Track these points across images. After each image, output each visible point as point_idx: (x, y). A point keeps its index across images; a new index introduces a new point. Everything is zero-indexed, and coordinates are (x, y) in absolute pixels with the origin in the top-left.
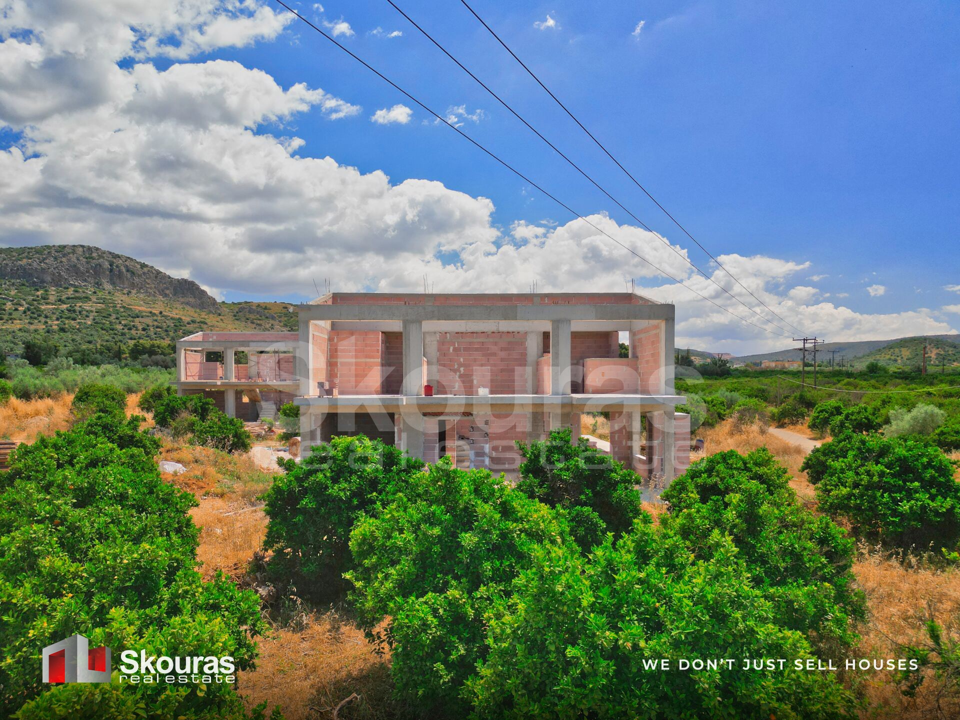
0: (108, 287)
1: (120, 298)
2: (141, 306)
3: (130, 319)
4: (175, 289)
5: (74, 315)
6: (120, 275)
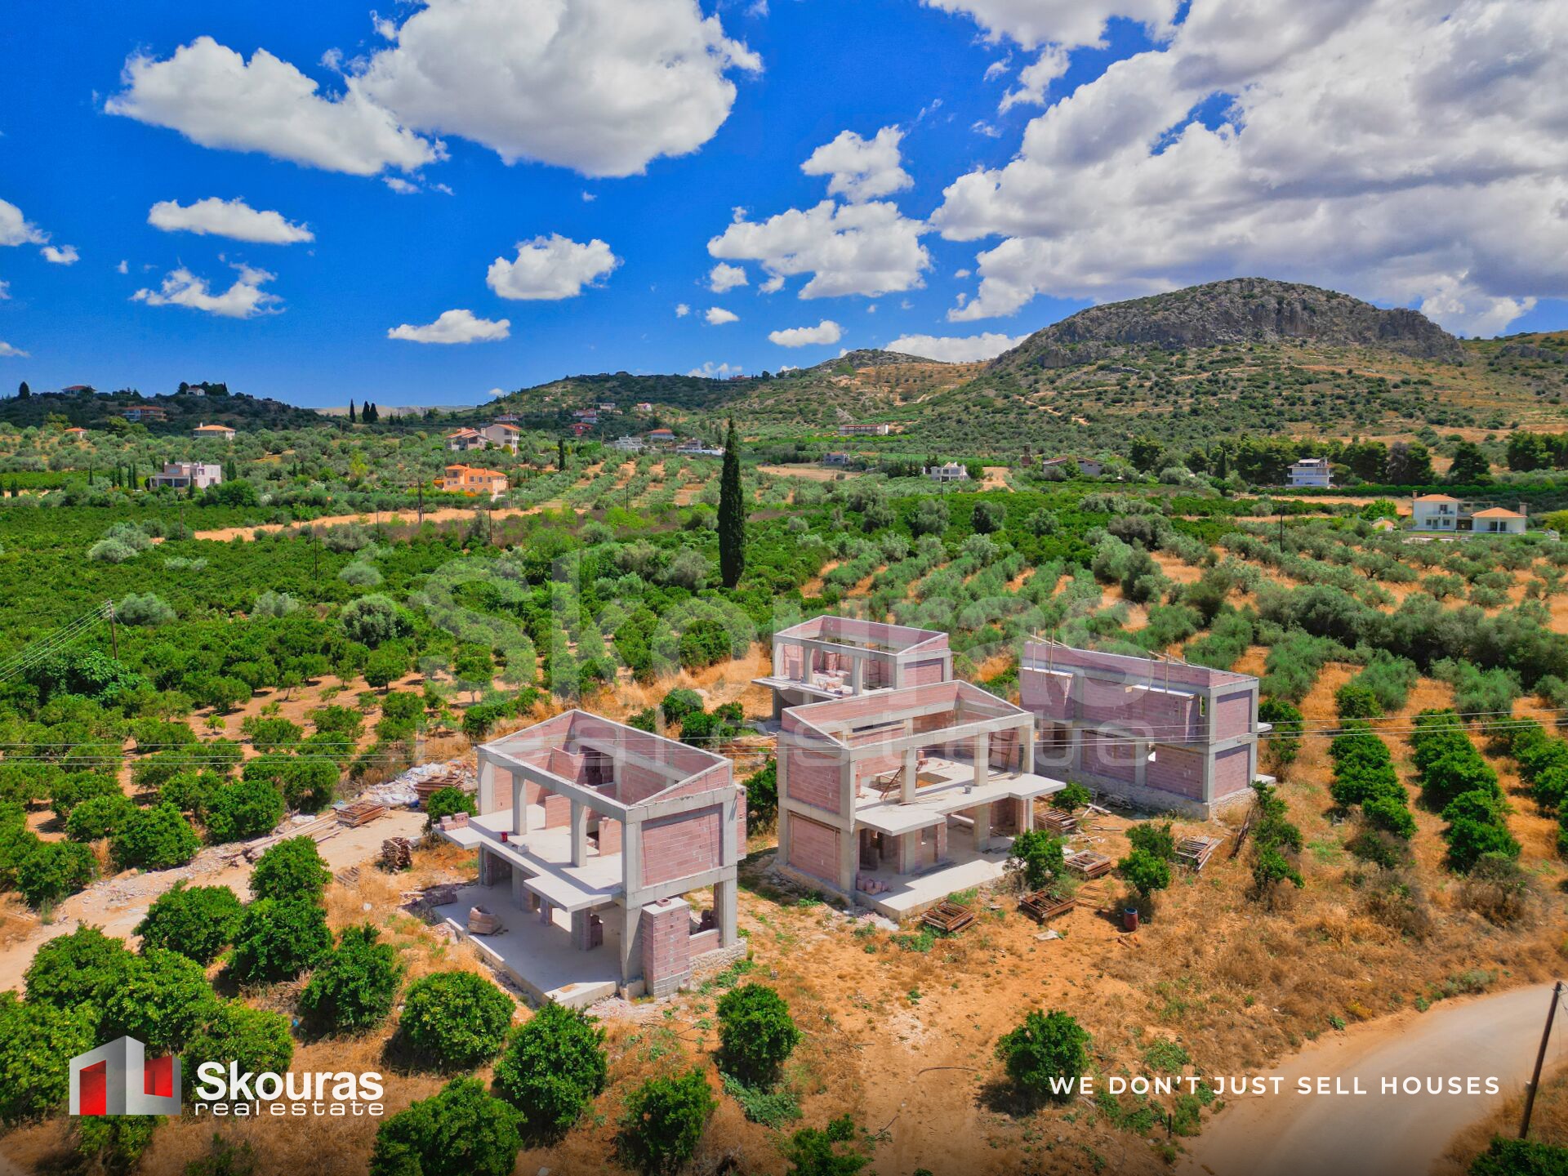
2: (1320, 362)
4: (1382, 329)
5: (1214, 388)
6: (1292, 318)
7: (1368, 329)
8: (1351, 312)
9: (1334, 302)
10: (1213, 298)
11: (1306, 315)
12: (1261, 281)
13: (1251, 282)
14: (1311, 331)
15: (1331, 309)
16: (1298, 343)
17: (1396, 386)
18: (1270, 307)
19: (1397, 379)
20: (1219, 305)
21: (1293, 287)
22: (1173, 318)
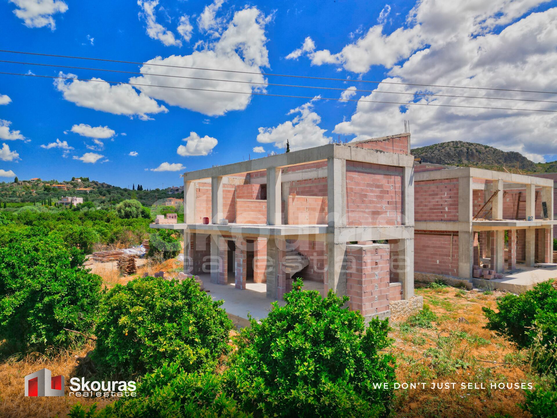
0: (466, 162)
4: (505, 159)
6: (472, 155)
7: (500, 159)
8: (494, 153)
9: (487, 149)
10: (443, 148)
11: (477, 154)
12: (460, 142)
13: (457, 142)
14: (479, 159)
15: (486, 152)
16: (475, 163)
18: (464, 151)
20: (446, 150)
21: (472, 144)
22: (429, 155)
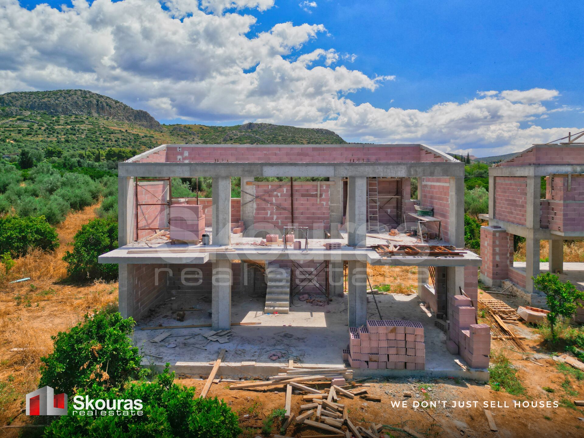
0: (96, 115)
1: (102, 122)
2: (115, 126)
3: (108, 134)
4: (135, 116)
5: (74, 132)
6: (103, 108)
7: (131, 116)
8: (124, 109)
9: (118, 104)
10: (70, 96)
11: (108, 108)
12: (89, 92)
13: (85, 92)
14: (110, 114)
15: (117, 107)
16: (106, 118)
17: (143, 137)
18: (94, 103)
19: (143, 135)
20: (73, 99)
21: (102, 96)
22: (52, 102)
